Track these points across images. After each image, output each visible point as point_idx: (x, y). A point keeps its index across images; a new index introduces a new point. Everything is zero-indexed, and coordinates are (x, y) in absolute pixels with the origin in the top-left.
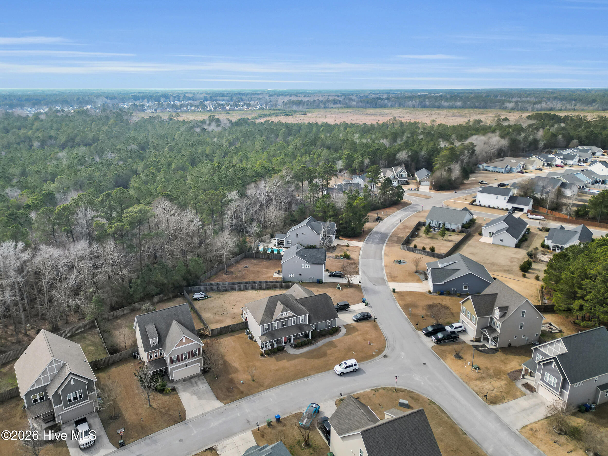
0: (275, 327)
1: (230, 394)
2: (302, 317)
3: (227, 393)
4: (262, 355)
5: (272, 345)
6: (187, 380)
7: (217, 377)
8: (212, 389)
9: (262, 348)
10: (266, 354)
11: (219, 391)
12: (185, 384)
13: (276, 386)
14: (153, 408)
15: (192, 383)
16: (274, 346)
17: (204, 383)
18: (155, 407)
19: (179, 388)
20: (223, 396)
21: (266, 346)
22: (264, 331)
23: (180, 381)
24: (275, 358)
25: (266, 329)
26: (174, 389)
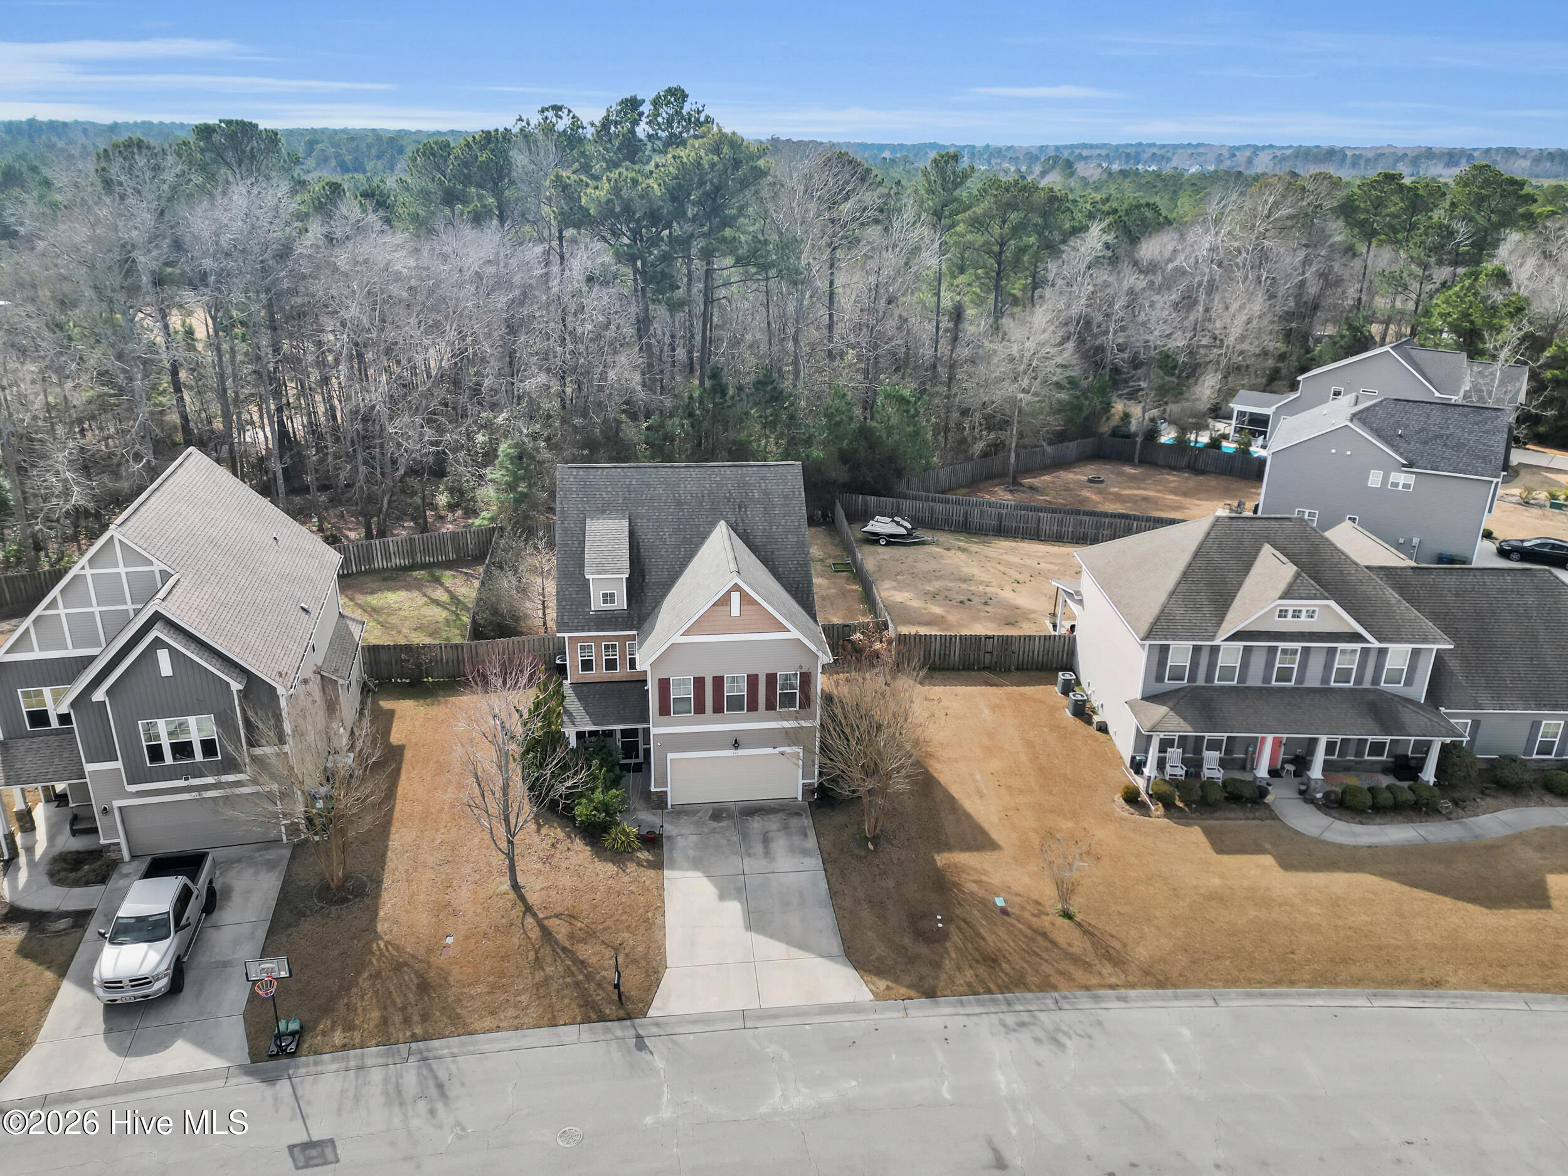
0: (1227, 672)
1: (923, 950)
2: (1398, 655)
3: (907, 941)
4: (1132, 798)
5: (1194, 764)
6: (730, 817)
7: (875, 840)
8: (833, 894)
9: (1138, 766)
10: (1157, 797)
11: (866, 914)
12: (714, 831)
13: (1201, 984)
14: (522, 898)
15: (745, 836)
16: (1206, 773)
17: (805, 852)
18: (533, 898)
19: (681, 843)
20: (881, 950)
21: (1161, 764)
22: (1160, 678)
23: (694, 813)
24: (1207, 832)
25: (1177, 675)
26: (652, 841)
